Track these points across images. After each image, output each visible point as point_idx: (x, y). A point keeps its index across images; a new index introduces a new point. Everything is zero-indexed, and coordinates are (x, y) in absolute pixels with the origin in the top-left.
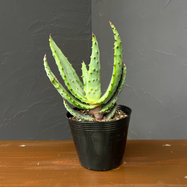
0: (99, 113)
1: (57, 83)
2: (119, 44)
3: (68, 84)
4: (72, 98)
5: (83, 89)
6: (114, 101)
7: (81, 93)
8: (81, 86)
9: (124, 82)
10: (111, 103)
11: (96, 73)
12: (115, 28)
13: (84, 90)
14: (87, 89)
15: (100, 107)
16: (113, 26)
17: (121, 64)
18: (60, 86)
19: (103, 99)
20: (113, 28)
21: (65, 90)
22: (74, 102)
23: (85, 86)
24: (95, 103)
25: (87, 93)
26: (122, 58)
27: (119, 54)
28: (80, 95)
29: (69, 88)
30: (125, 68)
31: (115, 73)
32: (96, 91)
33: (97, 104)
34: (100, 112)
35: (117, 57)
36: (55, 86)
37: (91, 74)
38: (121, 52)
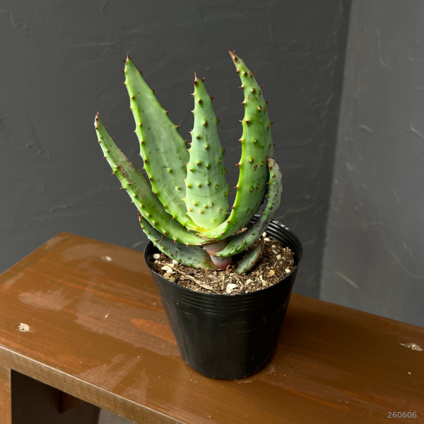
0: (215, 256)
1: (125, 176)
2: (254, 115)
11: (205, 170)
14: (188, 202)
17: (259, 163)
18: (129, 185)
22: (156, 224)
27: (253, 141)
30: (272, 173)
31: (241, 183)
32: (207, 208)
35: (248, 145)
36: (121, 181)
37: (192, 171)
38: (261, 134)
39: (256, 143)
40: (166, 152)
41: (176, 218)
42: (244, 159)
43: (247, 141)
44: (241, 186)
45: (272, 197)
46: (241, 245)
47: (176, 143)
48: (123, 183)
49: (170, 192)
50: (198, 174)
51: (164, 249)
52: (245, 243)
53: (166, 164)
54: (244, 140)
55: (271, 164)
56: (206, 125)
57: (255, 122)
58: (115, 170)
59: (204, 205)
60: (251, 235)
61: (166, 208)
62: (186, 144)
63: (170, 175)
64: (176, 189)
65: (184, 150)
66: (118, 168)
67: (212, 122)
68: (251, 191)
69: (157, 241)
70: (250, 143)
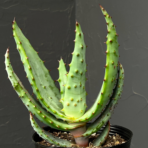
0: (82, 136)
1: (22, 89)
2: (114, 37)
3: (38, 91)
4: (43, 111)
5: (59, 99)
6: (105, 119)
7: (55, 104)
8: (56, 95)
9: (120, 90)
10: (101, 122)
11: (79, 76)
12: (108, 16)
13: (61, 101)
14: (66, 99)
15: (85, 128)
16: (105, 13)
17: (116, 65)
18: (26, 94)
19: (89, 114)
20: (105, 16)
21: (33, 100)
22: (45, 117)
23: (62, 95)
24: (77, 120)
25: (65, 104)
26: (117, 56)
27: (113, 51)
28: (55, 107)
29: (38, 97)
30: (122, 71)
31: (107, 77)
32: (78, 102)
33: (80, 122)
34: (85, 134)
35: (111, 55)
36: (18, 93)
37: (72, 77)
38: (116, 49)
39: (115, 53)
40: (40, 76)
41: (56, 113)
42: (109, 63)
43: (111, 52)
44: (107, 79)
45: (121, 87)
46: (99, 125)
47: (44, 72)
48: (21, 93)
49: (47, 99)
50: (75, 79)
51: (48, 137)
52: (103, 122)
53: (42, 83)
54: (109, 51)
55: (121, 66)
56: (82, 48)
57: (114, 42)
58: (16, 85)
59: (77, 100)
60: (106, 116)
61: (49, 108)
62: (49, 72)
63: (45, 90)
64: (50, 98)
65: (49, 76)
66: (18, 83)
67: (85, 46)
68: (112, 82)
69: (43, 132)
70: (112, 53)
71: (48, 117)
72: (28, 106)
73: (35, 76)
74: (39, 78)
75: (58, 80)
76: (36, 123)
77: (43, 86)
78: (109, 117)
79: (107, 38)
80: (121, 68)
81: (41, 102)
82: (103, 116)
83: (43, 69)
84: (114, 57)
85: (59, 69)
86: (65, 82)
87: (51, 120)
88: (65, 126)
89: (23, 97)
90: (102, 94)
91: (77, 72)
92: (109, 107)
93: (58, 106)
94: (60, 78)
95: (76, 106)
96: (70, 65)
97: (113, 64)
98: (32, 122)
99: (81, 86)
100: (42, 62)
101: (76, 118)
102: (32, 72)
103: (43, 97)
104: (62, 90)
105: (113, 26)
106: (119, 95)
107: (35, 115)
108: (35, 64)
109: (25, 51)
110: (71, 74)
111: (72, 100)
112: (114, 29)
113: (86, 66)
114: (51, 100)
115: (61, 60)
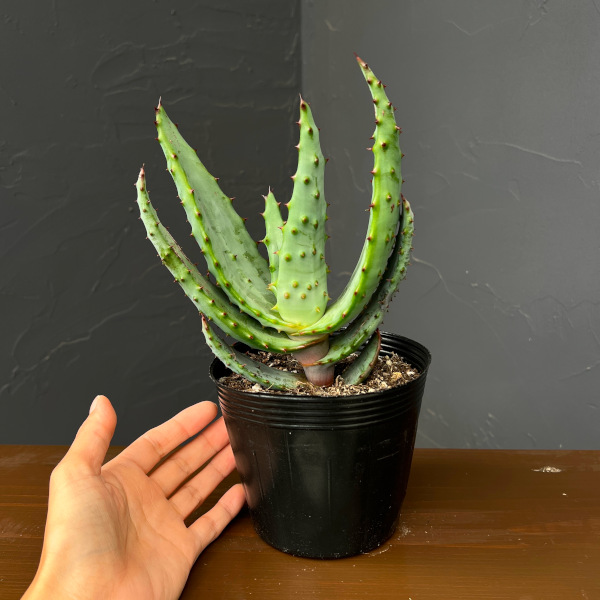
0: (320, 364)
1: (181, 262)
2: (391, 136)
3: (218, 265)
4: (231, 311)
5: (267, 282)
6: (371, 325)
7: (259, 295)
8: (261, 273)
10: (361, 331)
11: (310, 231)
12: (376, 83)
13: (272, 287)
14: (281, 284)
16: (369, 75)
17: (395, 201)
18: (189, 273)
19: (334, 317)
20: (370, 83)
21: (207, 287)
22: (236, 326)
23: (273, 274)
24: (308, 330)
25: (280, 294)
26: (397, 180)
27: (389, 170)
28: (258, 302)
29: (220, 280)
30: (409, 216)
31: (376, 230)
32: (310, 289)
33: (314, 333)
34: (325, 360)
36: (172, 272)
37: (295, 233)
38: (397, 163)
39: (393, 174)
40: (224, 232)
41: (260, 315)
42: (379, 197)
43: (383, 172)
44: (375, 236)
45: (406, 253)
46: (358, 338)
47: (233, 222)
48: (179, 272)
49: (240, 285)
50: (301, 237)
51: (243, 368)
52: (366, 333)
53: (227, 248)
55: (408, 204)
56: (317, 163)
57: (391, 146)
58: (166, 253)
59: (307, 285)
60: (373, 318)
61: (243, 303)
62: (244, 223)
63: (234, 263)
64: (246, 281)
65: (244, 231)
66: (171, 249)
67: (322, 161)
68: (387, 242)
69: (232, 357)
70: (386, 173)
71: (242, 323)
72: (196, 300)
73: (212, 232)
74: (220, 236)
75: (264, 241)
76: (216, 338)
77: (231, 255)
78: (379, 320)
79: (373, 139)
80: (408, 209)
81: (226, 290)
82: (365, 318)
83: (230, 216)
84: (391, 183)
85: (264, 214)
86: (279, 244)
87: (249, 332)
88: (282, 344)
89: (183, 280)
90: (363, 270)
91: (306, 222)
92: (379, 298)
93: (267, 297)
94: (269, 235)
95: (304, 297)
96: (288, 205)
97: (389, 200)
98: (207, 336)
99: (314, 254)
100: (227, 200)
101: (304, 324)
102: (202, 224)
103: (230, 280)
104: (272, 264)
105: (389, 107)
106: (402, 272)
107: (212, 320)
108: (210, 204)
109: (186, 174)
110: (291, 225)
111: (296, 286)
112: (390, 116)
113: (325, 206)
114: (250, 284)
115: (270, 194)
